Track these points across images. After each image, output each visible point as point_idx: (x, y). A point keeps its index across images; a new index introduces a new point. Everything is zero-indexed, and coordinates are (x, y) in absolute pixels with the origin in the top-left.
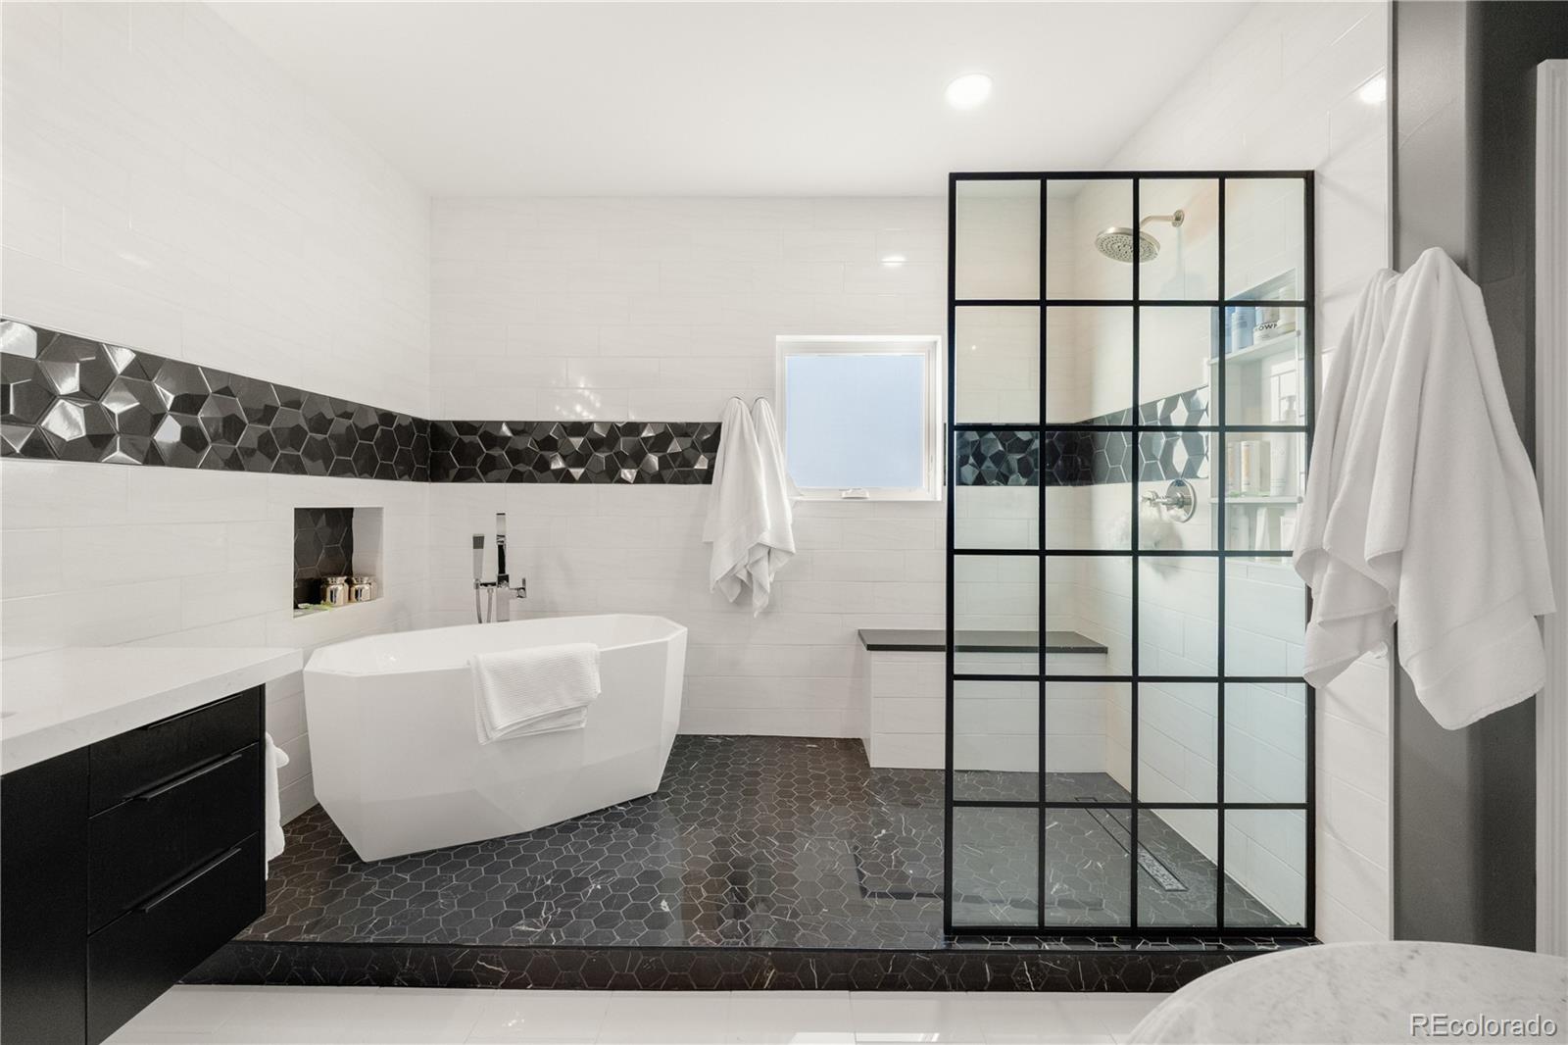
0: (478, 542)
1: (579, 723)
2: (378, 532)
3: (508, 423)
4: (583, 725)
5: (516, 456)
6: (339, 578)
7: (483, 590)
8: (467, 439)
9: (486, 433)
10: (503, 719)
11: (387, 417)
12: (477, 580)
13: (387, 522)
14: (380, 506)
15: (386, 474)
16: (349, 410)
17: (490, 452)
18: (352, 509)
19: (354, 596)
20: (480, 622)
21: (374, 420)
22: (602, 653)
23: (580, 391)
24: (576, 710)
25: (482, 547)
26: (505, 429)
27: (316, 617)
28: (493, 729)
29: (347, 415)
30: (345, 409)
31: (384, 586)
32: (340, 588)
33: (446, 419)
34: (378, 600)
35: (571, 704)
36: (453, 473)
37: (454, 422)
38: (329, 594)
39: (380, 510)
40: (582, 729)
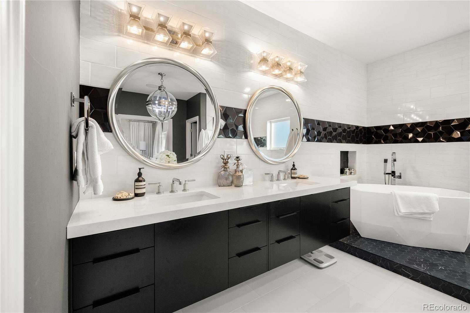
0: (386, 161)
1: (430, 218)
2: (355, 157)
3: (393, 126)
4: (432, 219)
5: (395, 135)
6: (347, 168)
7: (387, 175)
8: (378, 131)
9: (385, 128)
10: (403, 210)
11: (357, 127)
12: (385, 172)
13: (357, 155)
14: (356, 151)
15: (357, 142)
16: (350, 126)
17: (386, 135)
18: (348, 152)
19: (351, 173)
20: (386, 184)
21: (355, 128)
22: (439, 198)
23: (418, 112)
24: (430, 214)
25: (387, 162)
26: (392, 128)
27: (344, 177)
28: (400, 212)
29: (349, 128)
30: (349, 126)
31: (357, 172)
32: (347, 171)
33: (372, 126)
34: (355, 175)
35: (427, 211)
36: (374, 141)
37: (375, 127)
38: (345, 172)
39: (355, 152)
40: (431, 220)
